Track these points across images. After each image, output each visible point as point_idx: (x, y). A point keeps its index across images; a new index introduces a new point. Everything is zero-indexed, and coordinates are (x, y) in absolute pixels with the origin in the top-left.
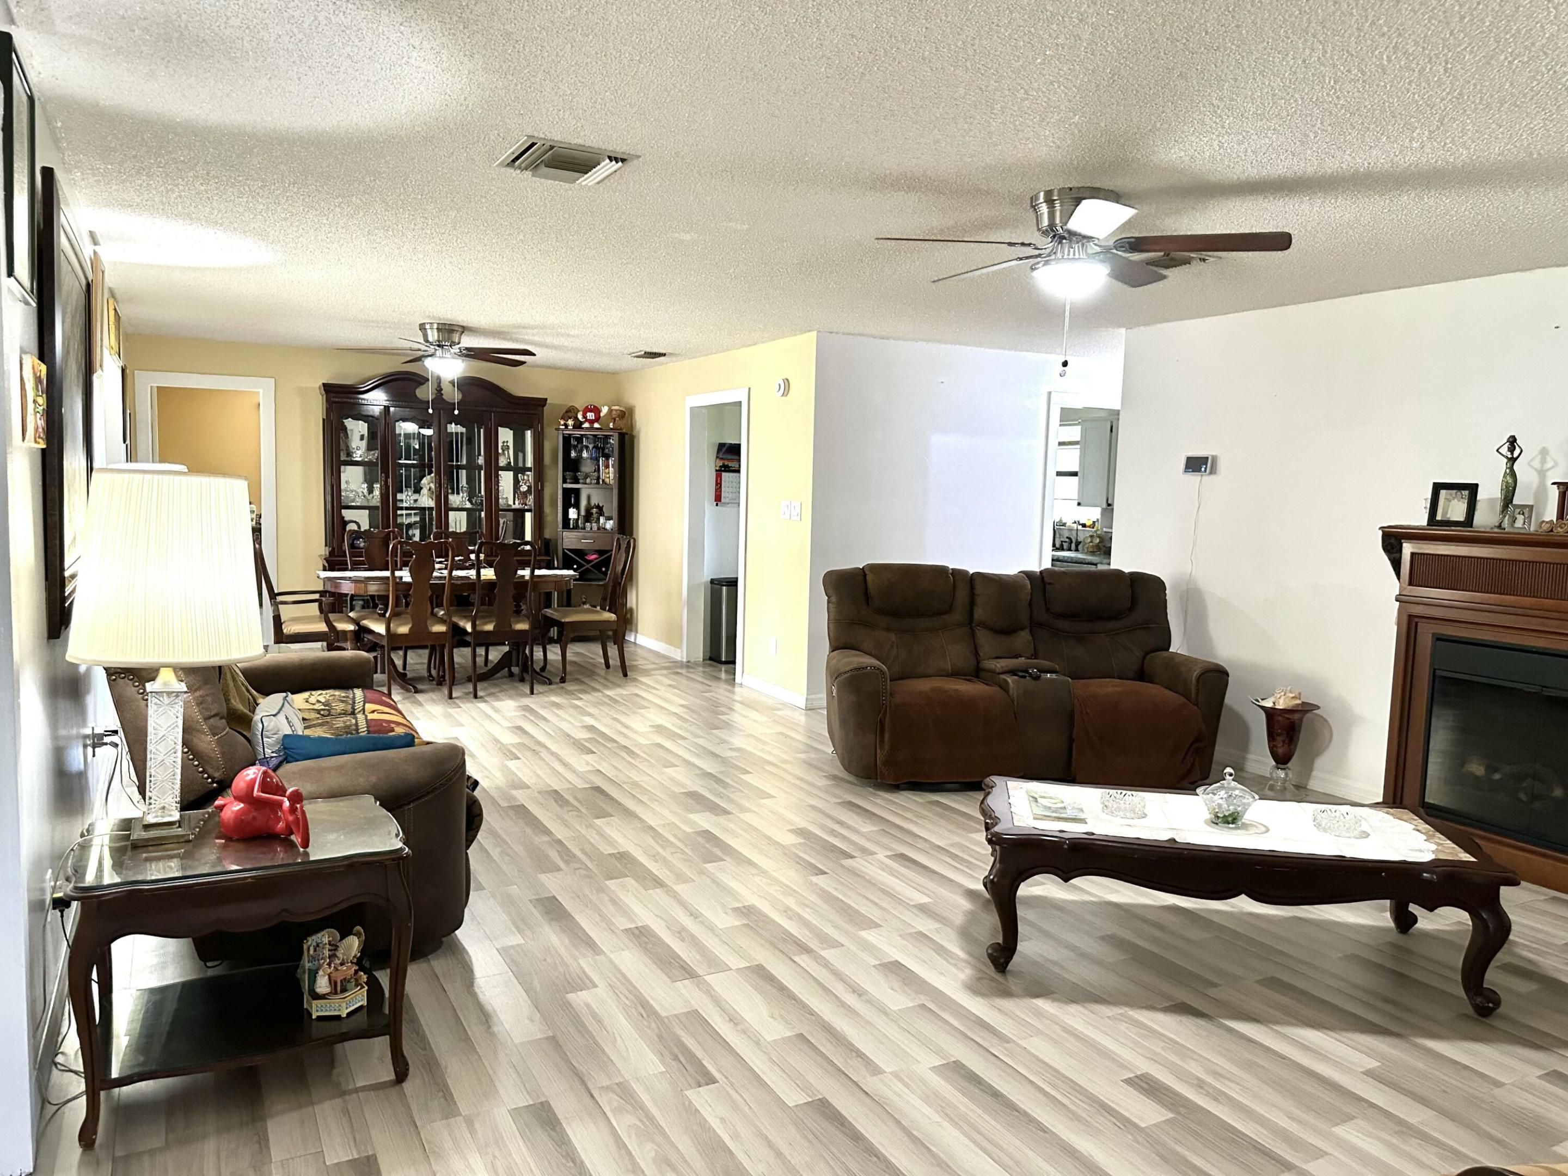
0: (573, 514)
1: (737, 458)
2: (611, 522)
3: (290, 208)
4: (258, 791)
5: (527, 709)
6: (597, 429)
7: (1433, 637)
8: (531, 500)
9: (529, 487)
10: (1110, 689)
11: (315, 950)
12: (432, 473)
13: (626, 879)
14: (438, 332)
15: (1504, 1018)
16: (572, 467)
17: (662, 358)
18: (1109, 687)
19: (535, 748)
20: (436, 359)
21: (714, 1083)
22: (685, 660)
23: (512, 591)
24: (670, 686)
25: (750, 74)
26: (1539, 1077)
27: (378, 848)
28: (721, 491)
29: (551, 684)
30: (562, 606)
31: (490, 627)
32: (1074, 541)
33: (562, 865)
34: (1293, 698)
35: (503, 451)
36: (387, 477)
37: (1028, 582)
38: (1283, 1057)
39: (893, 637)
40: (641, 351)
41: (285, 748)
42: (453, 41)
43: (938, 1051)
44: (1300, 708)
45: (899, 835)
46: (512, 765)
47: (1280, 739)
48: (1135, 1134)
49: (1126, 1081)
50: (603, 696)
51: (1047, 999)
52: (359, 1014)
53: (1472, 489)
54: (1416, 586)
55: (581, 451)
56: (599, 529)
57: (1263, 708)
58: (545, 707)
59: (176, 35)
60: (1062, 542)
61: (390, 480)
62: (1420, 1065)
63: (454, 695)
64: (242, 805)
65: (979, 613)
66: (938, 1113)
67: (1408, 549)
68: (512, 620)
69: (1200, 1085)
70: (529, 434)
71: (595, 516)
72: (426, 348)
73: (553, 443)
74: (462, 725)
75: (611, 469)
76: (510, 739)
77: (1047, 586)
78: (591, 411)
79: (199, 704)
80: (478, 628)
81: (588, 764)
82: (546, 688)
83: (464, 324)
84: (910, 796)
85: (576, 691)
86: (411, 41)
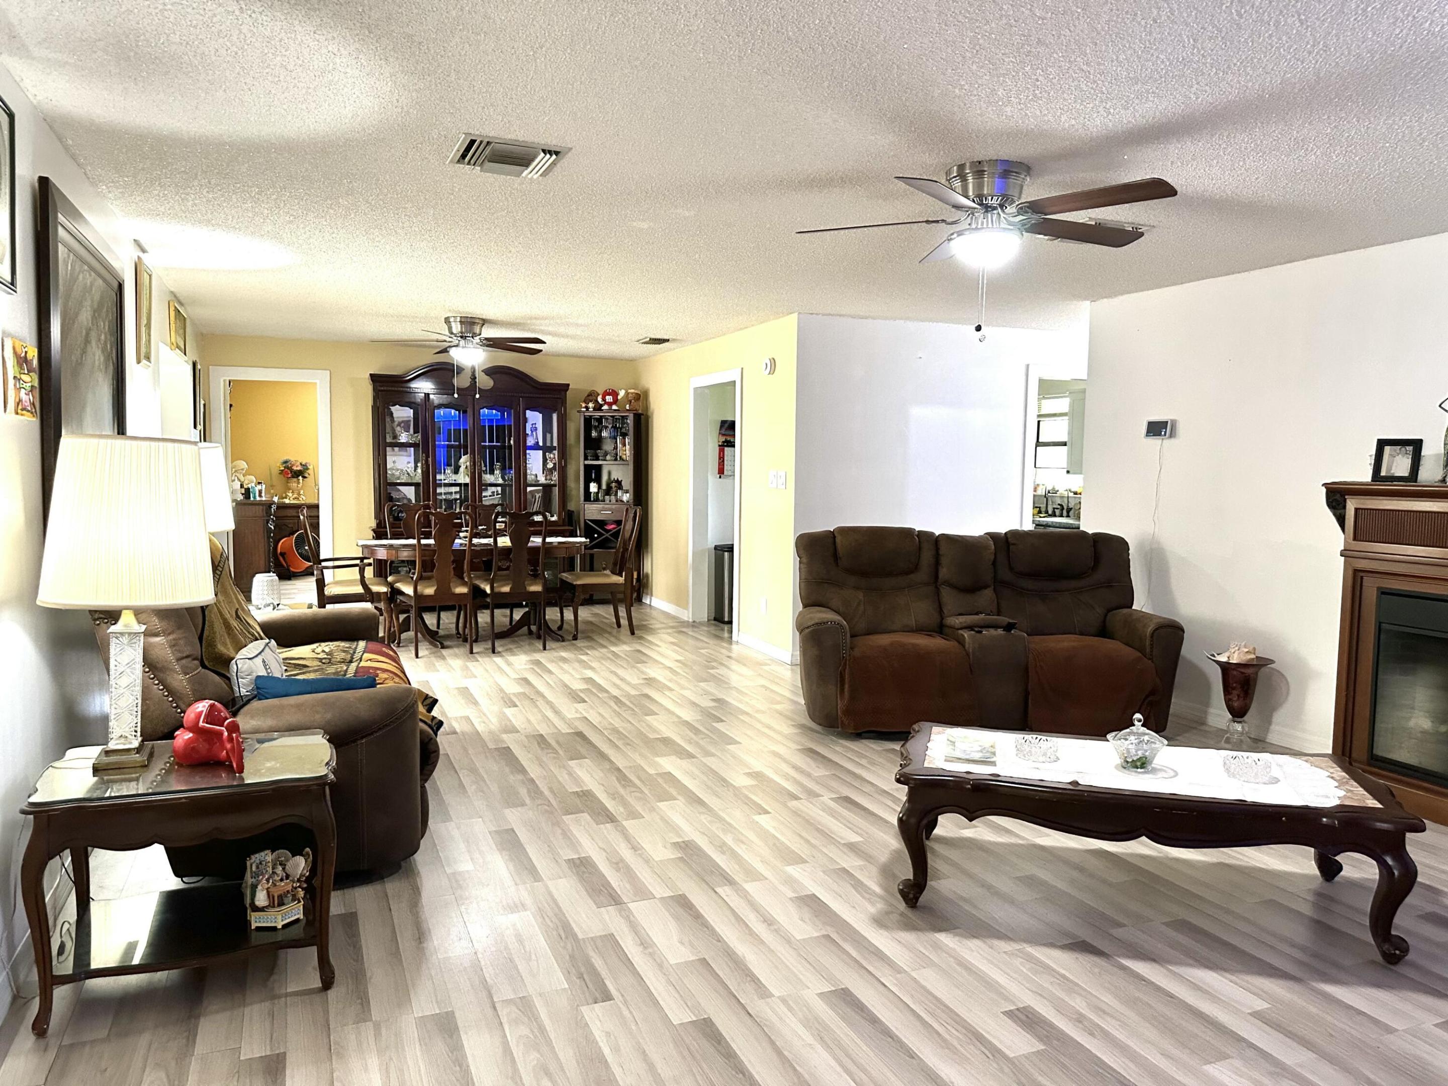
0: (593, 488)
1: (732, 433)
2: (628, 495)
3: (291, 212)
4: (203, 722)
5: (538, 663)
6: (615, 410)
7: (1377, 590)
8: (555, 477)
9: (555, 464)
10: (1066, 644)
11: (257, 867)
12: (467, 454)
13: (582, 814)
14: (461, 324)
15: (1414, 965)
16: (593, 445)
17: (667, 344)
18: (1065, 643)
19: (532, 696)
20: (459, 349)
21: (610, 1000)
22: (691, 620)
23: (525, 556)
24: (672, 643)
25: (637, 63)
26: (1436, 1025)
27: (305, 774)
28: (724, 465)
29: (563, 641)
30: (584, 571)
31: (506, 589)
32: (1065, 507)
33: (528, 801)
34: (1247, 652)
35: (532, 432)
36: (427, 457)
37: (992, 543)
38: (1172, 996)
39: (861, 595)
40: (646, 338)
41: (258, 688)
42: (366, 46)
43: (830, 978)
44: (1255, 663)
45: (849, 779)
46: (510, 712)
47: (1235, 692)
48: (1001, 1063)
49: (1005, 1013)
50: (608, 652)
51: (950, 933)
52: (296, 926)
53: (1416, 445)
54: (1360, 541)
55: (601, 432)
56: (617, 501)
57: (1218, 662)
58: (553, 661)
59: (132, 54)
60: (1054, 508)
61: (430, 459)
62: (1313, 1010)
63: (474, 651)
64: (191, 735)
65: (944, 573)
66: (813, 1035)
67: (1351, 505)
68: (526, 583)
69: (1079, 1019)
70: (555, 417)
71: (614, 489)
72: (450, 340)
73: (576, 426)
74: (476, 677)
75: (627, 446)
76: (513, 688)
77: (1011, 547)
78: (609, 394)
79: (171, 646)
80: (496, 590)
81: (577, 711)
82: (558, 644)
83: (484, 317)
84: (868, 744)
85: (584, 647)
86: (330, 49)
